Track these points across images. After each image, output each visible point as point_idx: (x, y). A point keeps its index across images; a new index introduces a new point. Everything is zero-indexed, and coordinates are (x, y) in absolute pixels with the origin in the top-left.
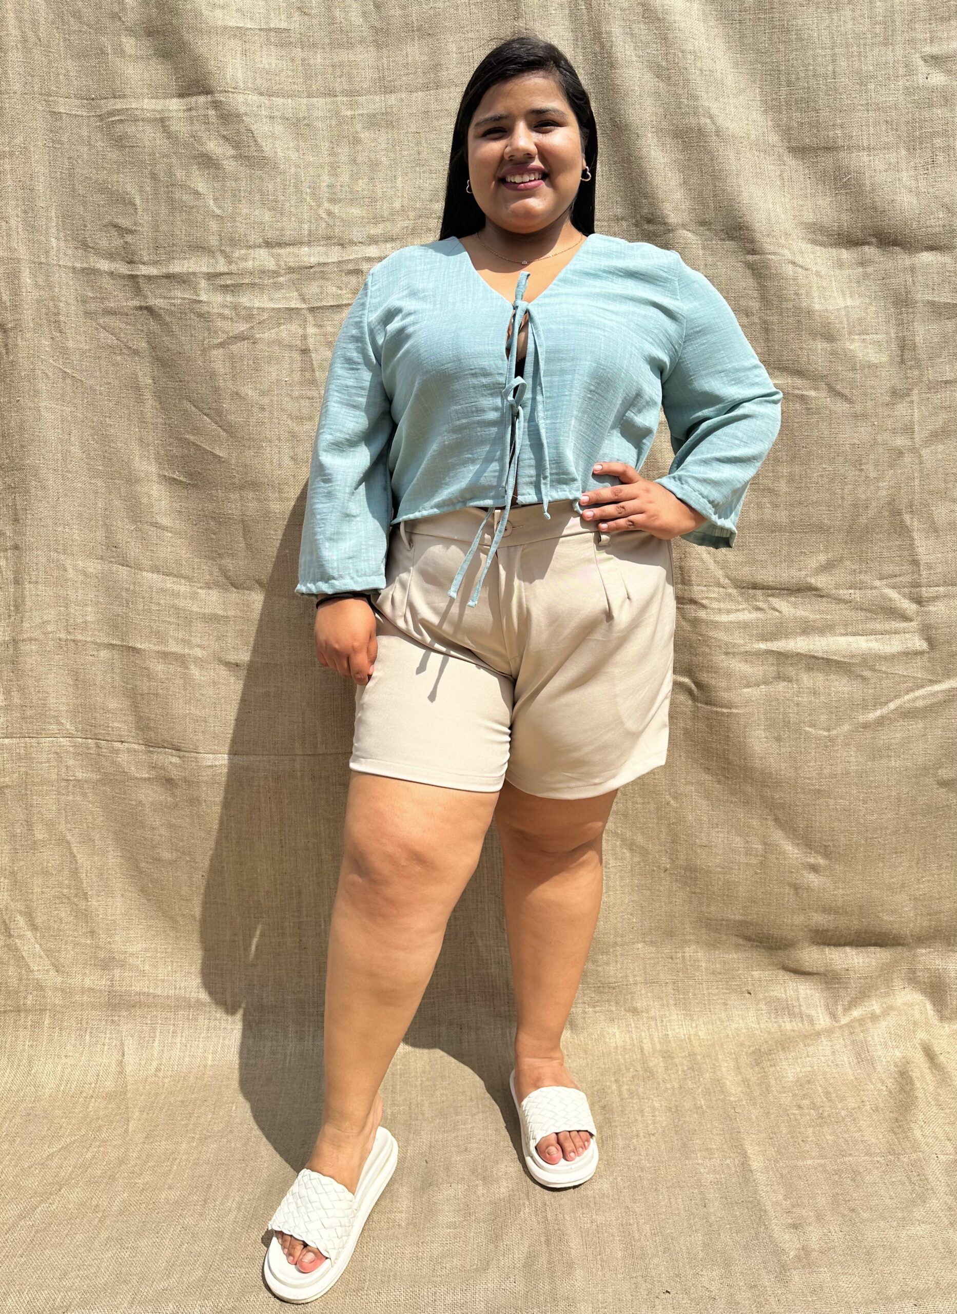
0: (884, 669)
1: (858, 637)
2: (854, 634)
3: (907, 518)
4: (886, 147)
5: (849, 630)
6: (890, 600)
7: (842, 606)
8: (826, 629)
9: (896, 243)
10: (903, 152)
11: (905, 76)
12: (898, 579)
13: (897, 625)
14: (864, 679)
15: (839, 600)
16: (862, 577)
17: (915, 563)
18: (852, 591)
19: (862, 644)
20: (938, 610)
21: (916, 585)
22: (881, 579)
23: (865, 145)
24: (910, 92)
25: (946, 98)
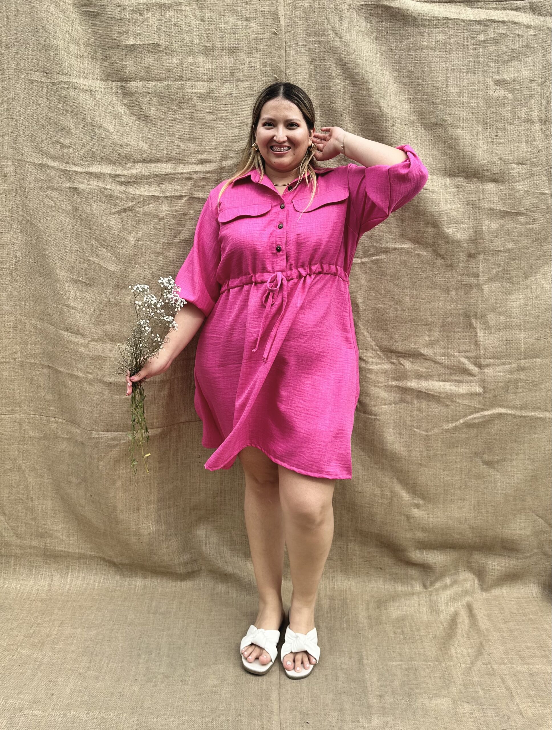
0: (458, 401)
1: (445, 383)
2: (443, 381)
3: (473, 321)
4: (472, 126)
5: (441, 379)
6: (464, 364)
7: (438, 365)
8: (429, 377)
9: (474, 177)
10: (481, 130)
11: (484, 90)
12: (468, 353)
13: (467, 378)
14: (447, 405)
15: (436, 362)
16: (449, 351)
17: (477, 345)
18: (442, 358)
19: (447, 387)
20: (489, 371)
21: (477, 357)
22: (459, 352)
23: (461, 125)
24: (486, 98)
25: (504, 103)
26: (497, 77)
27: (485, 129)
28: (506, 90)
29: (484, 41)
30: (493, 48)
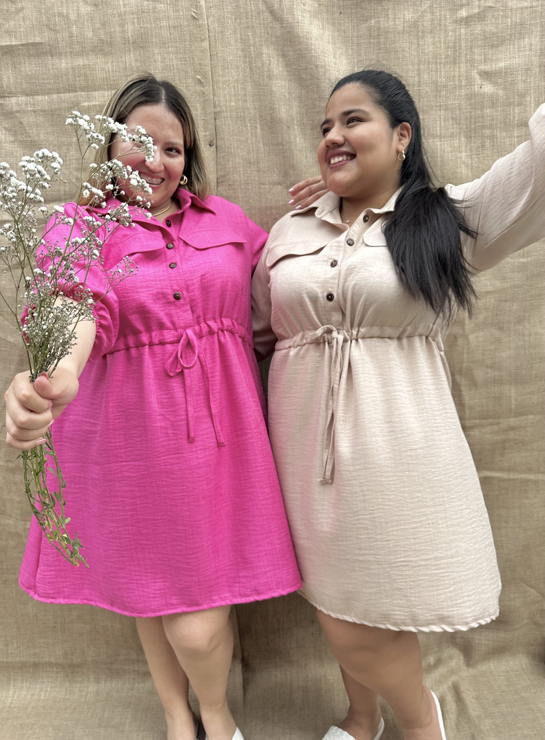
10: (463, 139)
11: (466, 86)
24: (470, 97)
25: (493, 101)
26: (483, 67)
27: (469, 138)
28: (495, 84)
29: (467, 18)
30: (478, 28)
